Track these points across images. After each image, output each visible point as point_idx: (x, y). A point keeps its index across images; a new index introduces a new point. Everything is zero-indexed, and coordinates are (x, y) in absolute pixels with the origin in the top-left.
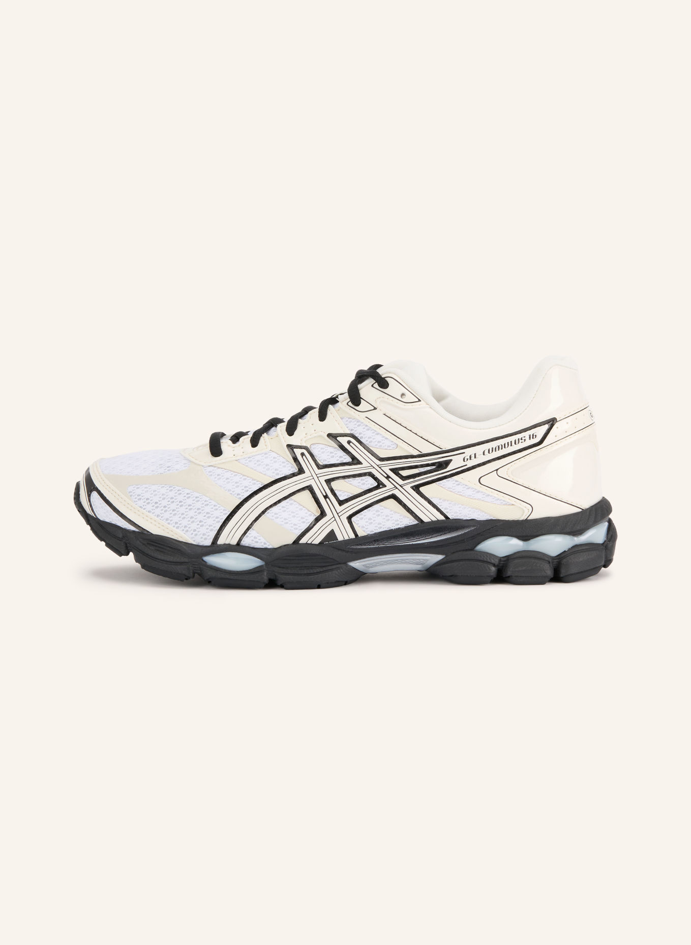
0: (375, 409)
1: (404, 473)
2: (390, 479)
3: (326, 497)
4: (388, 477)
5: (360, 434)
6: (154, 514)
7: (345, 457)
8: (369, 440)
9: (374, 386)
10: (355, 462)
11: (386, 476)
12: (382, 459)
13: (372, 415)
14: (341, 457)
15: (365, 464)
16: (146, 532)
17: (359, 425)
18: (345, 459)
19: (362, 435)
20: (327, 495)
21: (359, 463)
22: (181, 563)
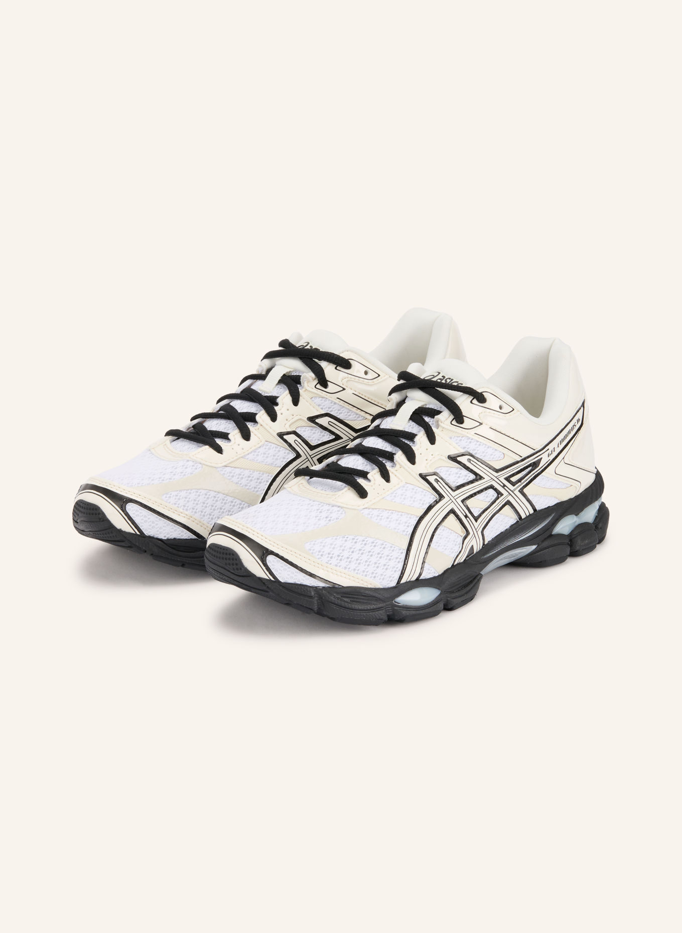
0: (481, 424)
1: (514, 479)
2: (505, 487)
3: (466, 516)
4: (504, 486)
5: (474, 450)
6: (341, 567)
7: (468, 475)
8: (483, 455)
9: (473, 402)
10: (478, 477)
11: (502, 485)
12: (497, 471)
13: (479, 430)
14: (466, 476)
15: (487, 478)
16: (337, 586)
17: (470, 442)
18: (469, 477)
19: (476, 451)
20: (466, 514)
21: (481, 478)
22: (379, 609)
